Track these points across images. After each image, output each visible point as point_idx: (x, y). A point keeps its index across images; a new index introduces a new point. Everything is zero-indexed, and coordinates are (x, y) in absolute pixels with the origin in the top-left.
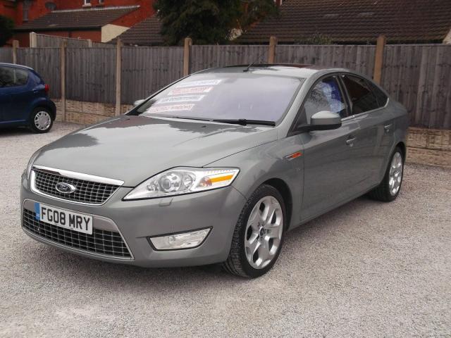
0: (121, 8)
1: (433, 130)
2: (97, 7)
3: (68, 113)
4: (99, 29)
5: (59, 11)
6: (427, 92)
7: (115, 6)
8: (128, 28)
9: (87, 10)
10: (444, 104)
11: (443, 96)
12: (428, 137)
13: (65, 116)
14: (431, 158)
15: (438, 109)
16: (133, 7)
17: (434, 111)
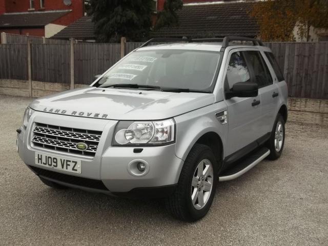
0: (57, 11)
1: (294, 98)
2: (39, 10)
3: (33, 91)
4: (43, 27)
5: (10, 14)
6: (290, 73)
7: (53, 10)
8: (65, 27)
9: (32, 13)
10: (301, 81)
11: (300, 76)
12: (291, 103)
13: (32, 93)
14: (294, 116)
15: (297, 85)
16: (67, 11)
17: (294, 86)
